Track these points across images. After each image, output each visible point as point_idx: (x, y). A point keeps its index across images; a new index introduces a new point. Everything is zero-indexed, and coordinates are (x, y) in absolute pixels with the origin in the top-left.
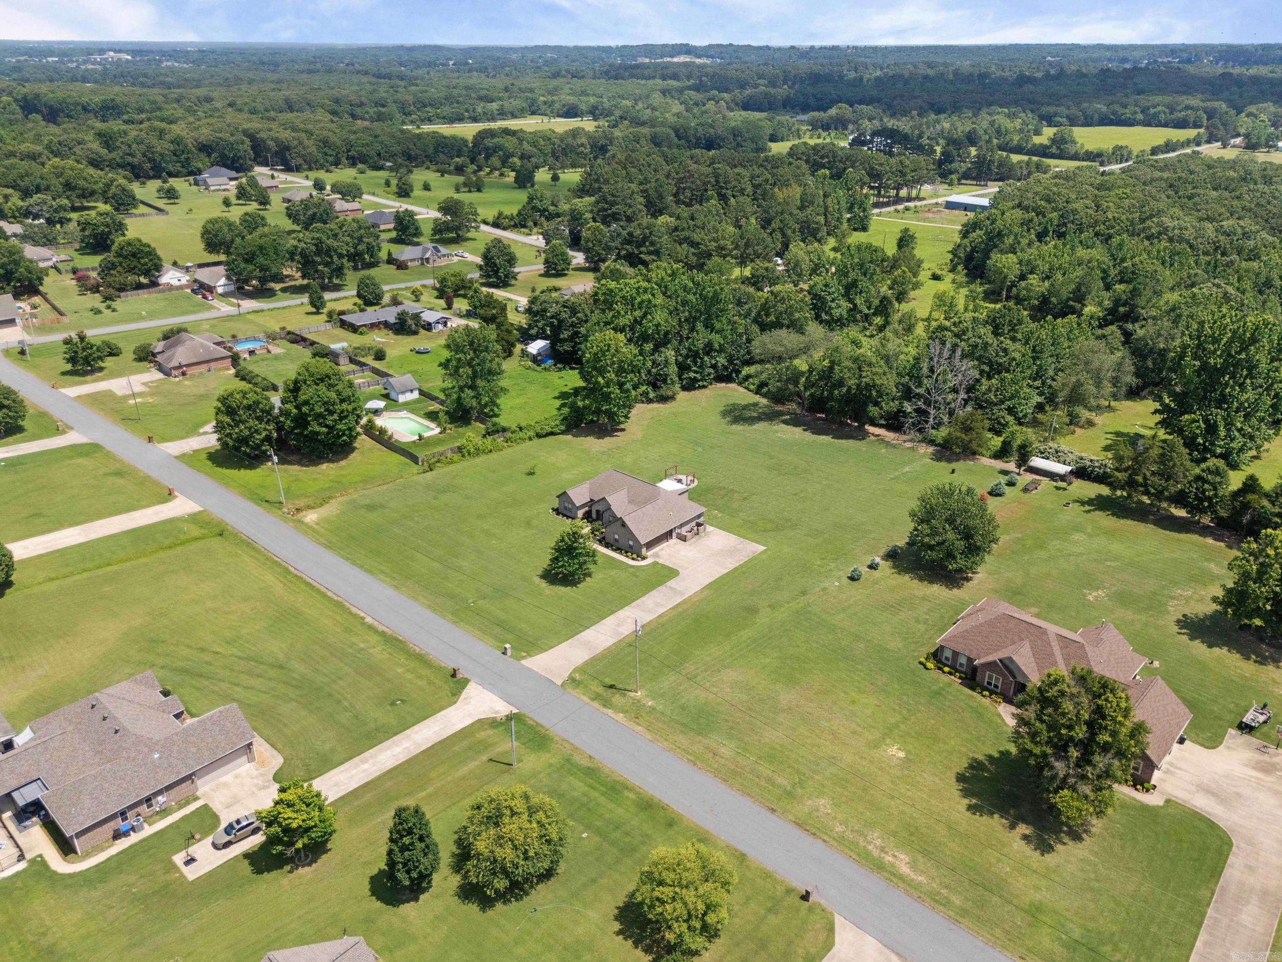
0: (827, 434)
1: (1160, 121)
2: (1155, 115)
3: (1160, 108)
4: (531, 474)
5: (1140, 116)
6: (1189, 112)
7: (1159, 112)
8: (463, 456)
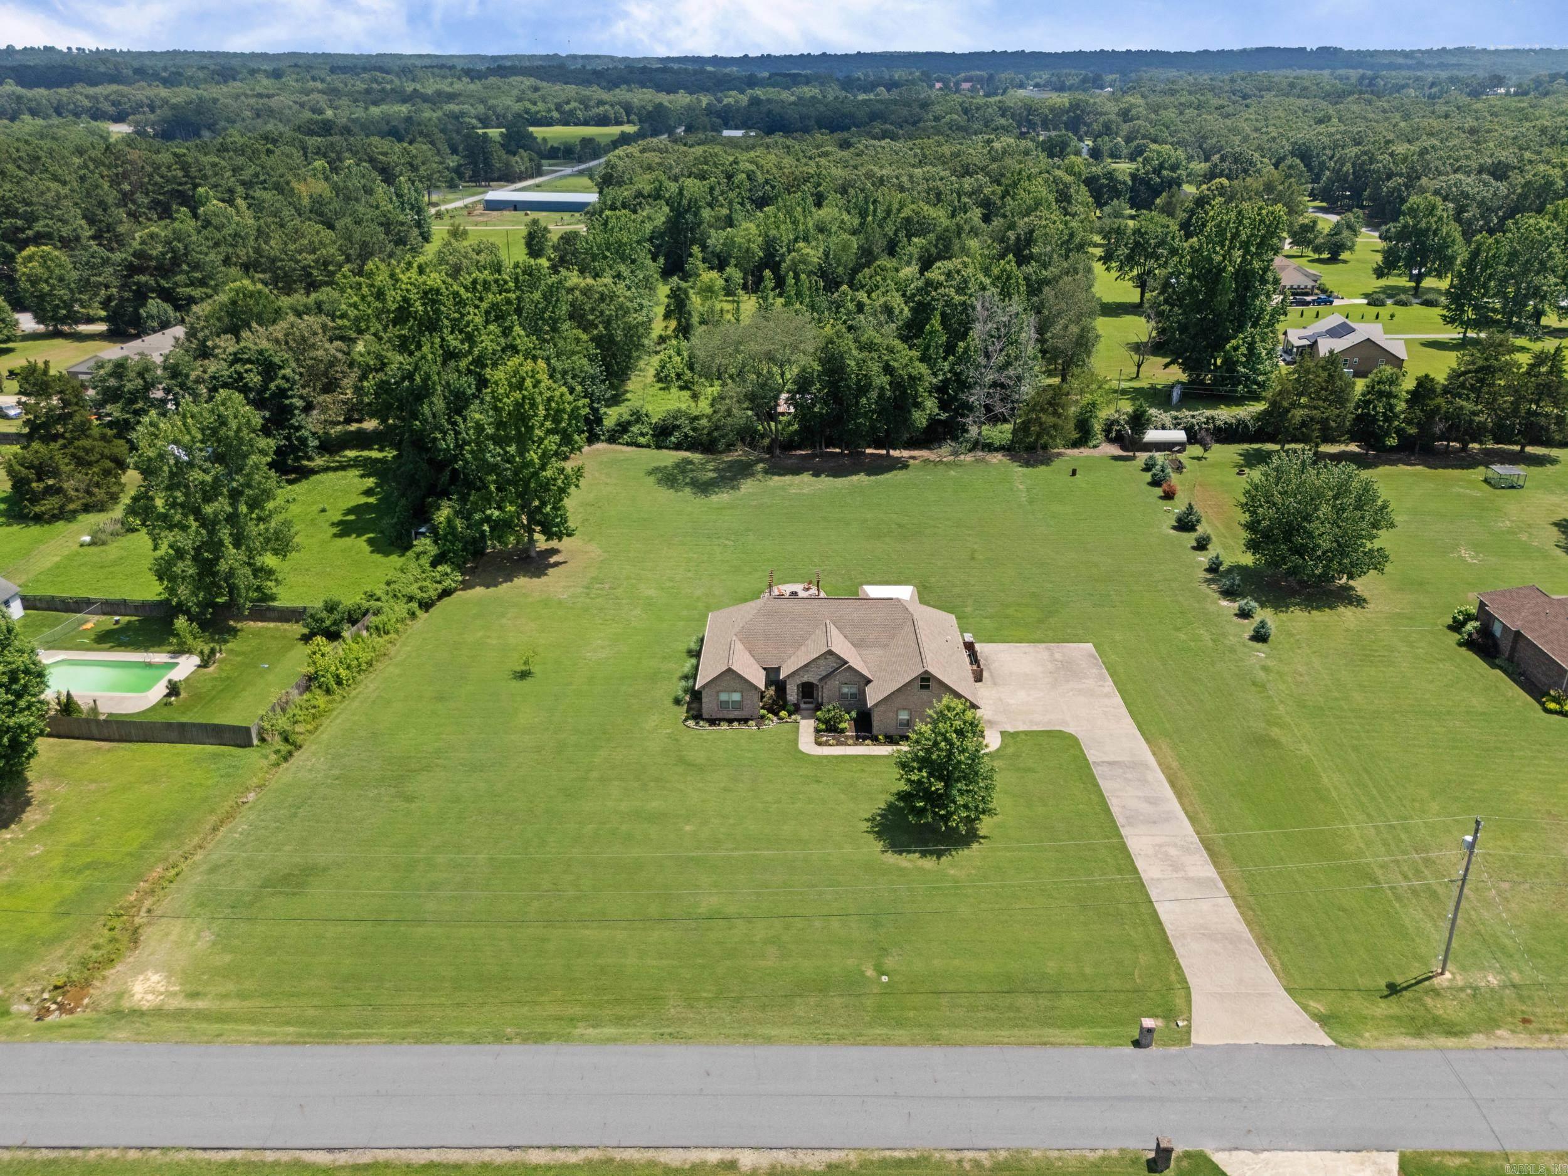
0: (856, 473)
1: (578, 119)
2: (572, 112)
3: (573, 105)
4: (524, 675)
5: (556, 115)
6: (607, 107)
7: (575, 109)
8: (328, 691)
